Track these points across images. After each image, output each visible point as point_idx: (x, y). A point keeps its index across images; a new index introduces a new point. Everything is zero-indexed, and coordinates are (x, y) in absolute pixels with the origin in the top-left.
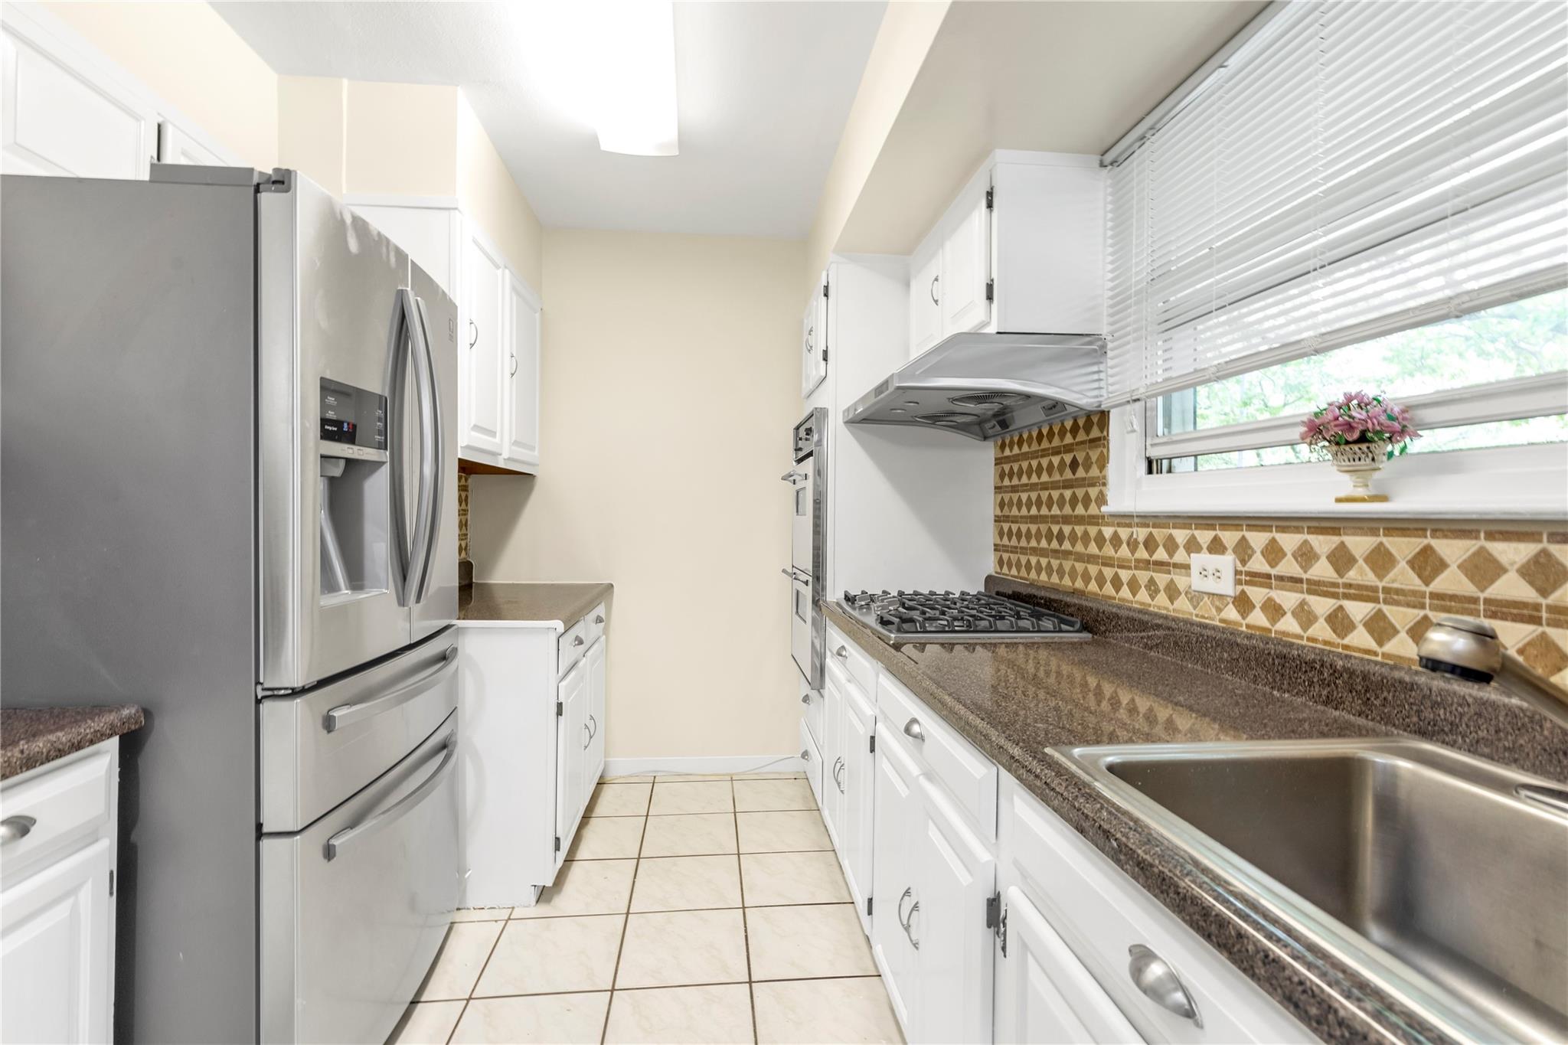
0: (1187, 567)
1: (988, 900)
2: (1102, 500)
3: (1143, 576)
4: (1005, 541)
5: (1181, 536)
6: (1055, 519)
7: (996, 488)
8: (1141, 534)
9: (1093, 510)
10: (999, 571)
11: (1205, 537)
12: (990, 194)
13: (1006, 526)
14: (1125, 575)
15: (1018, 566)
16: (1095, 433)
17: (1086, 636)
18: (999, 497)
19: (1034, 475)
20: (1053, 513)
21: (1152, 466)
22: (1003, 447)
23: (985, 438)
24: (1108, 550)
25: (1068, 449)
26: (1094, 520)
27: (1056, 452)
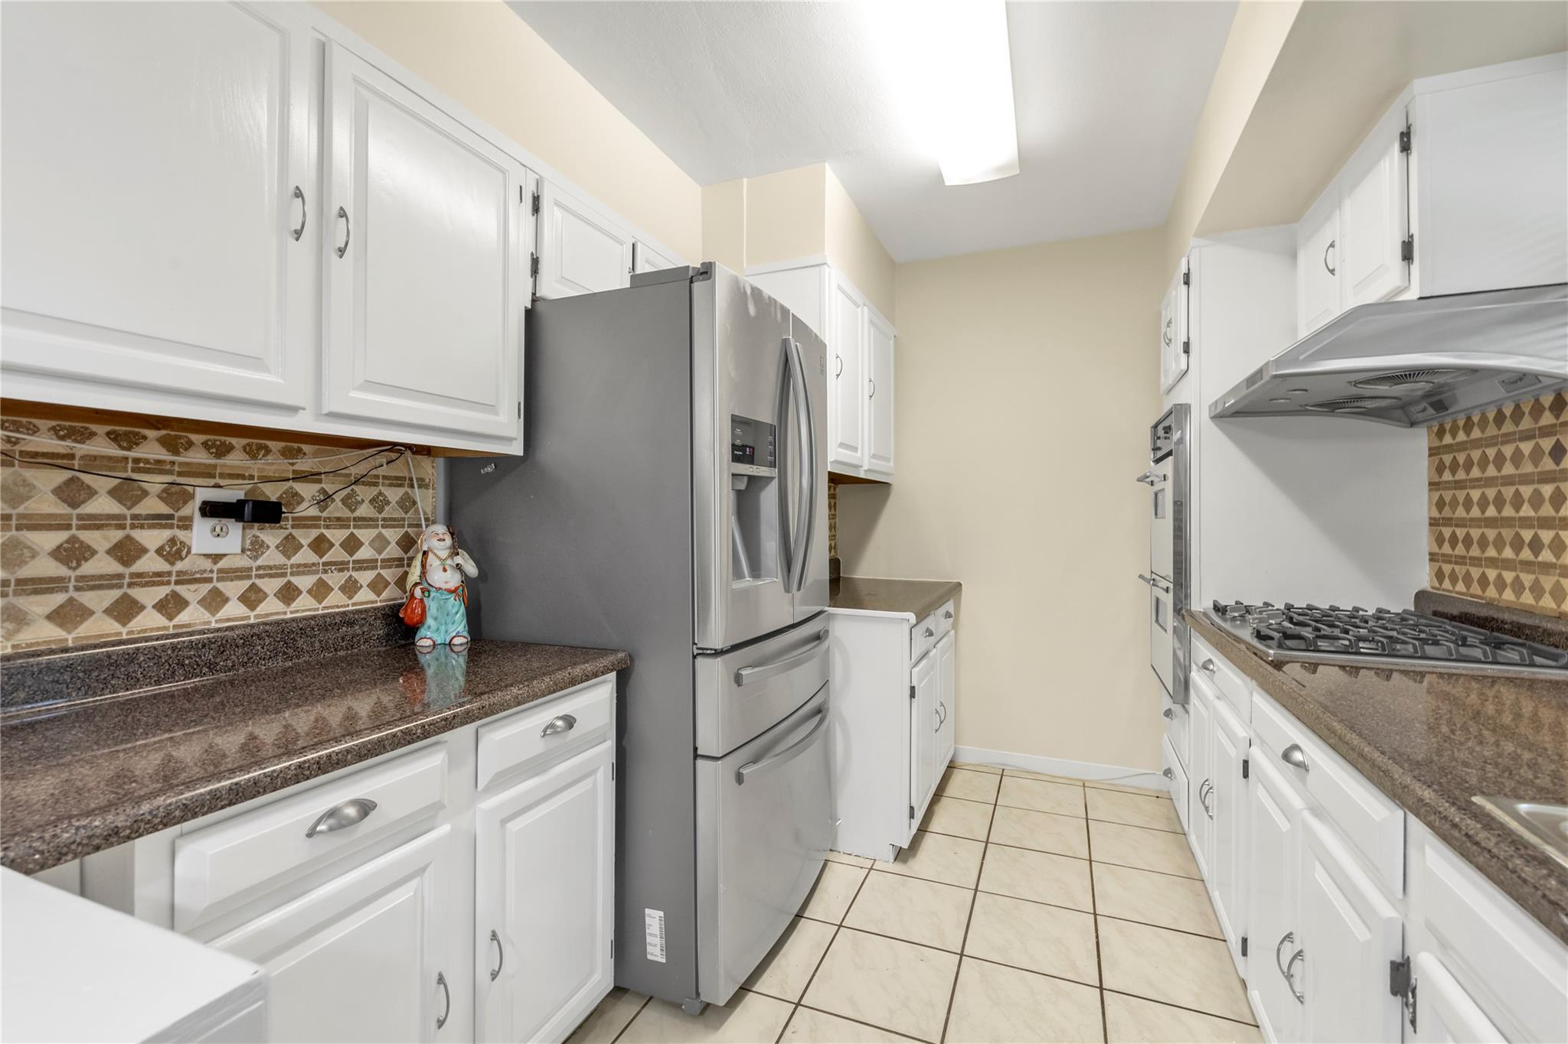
1: (1392, 963)
4: (1446, 549)
6: (1526, 523)
7: (1431, 484)
10: (1437, 585)
12: (1406, 135)
13: (1447, 532)
15: (1468, 579)
18: (1436, 495)
19: (1491, 467)
20: (1522, 514)
22: (1441, 433)
23: (1412, 424)
25: (1548, 432)
27: (1527, 436)
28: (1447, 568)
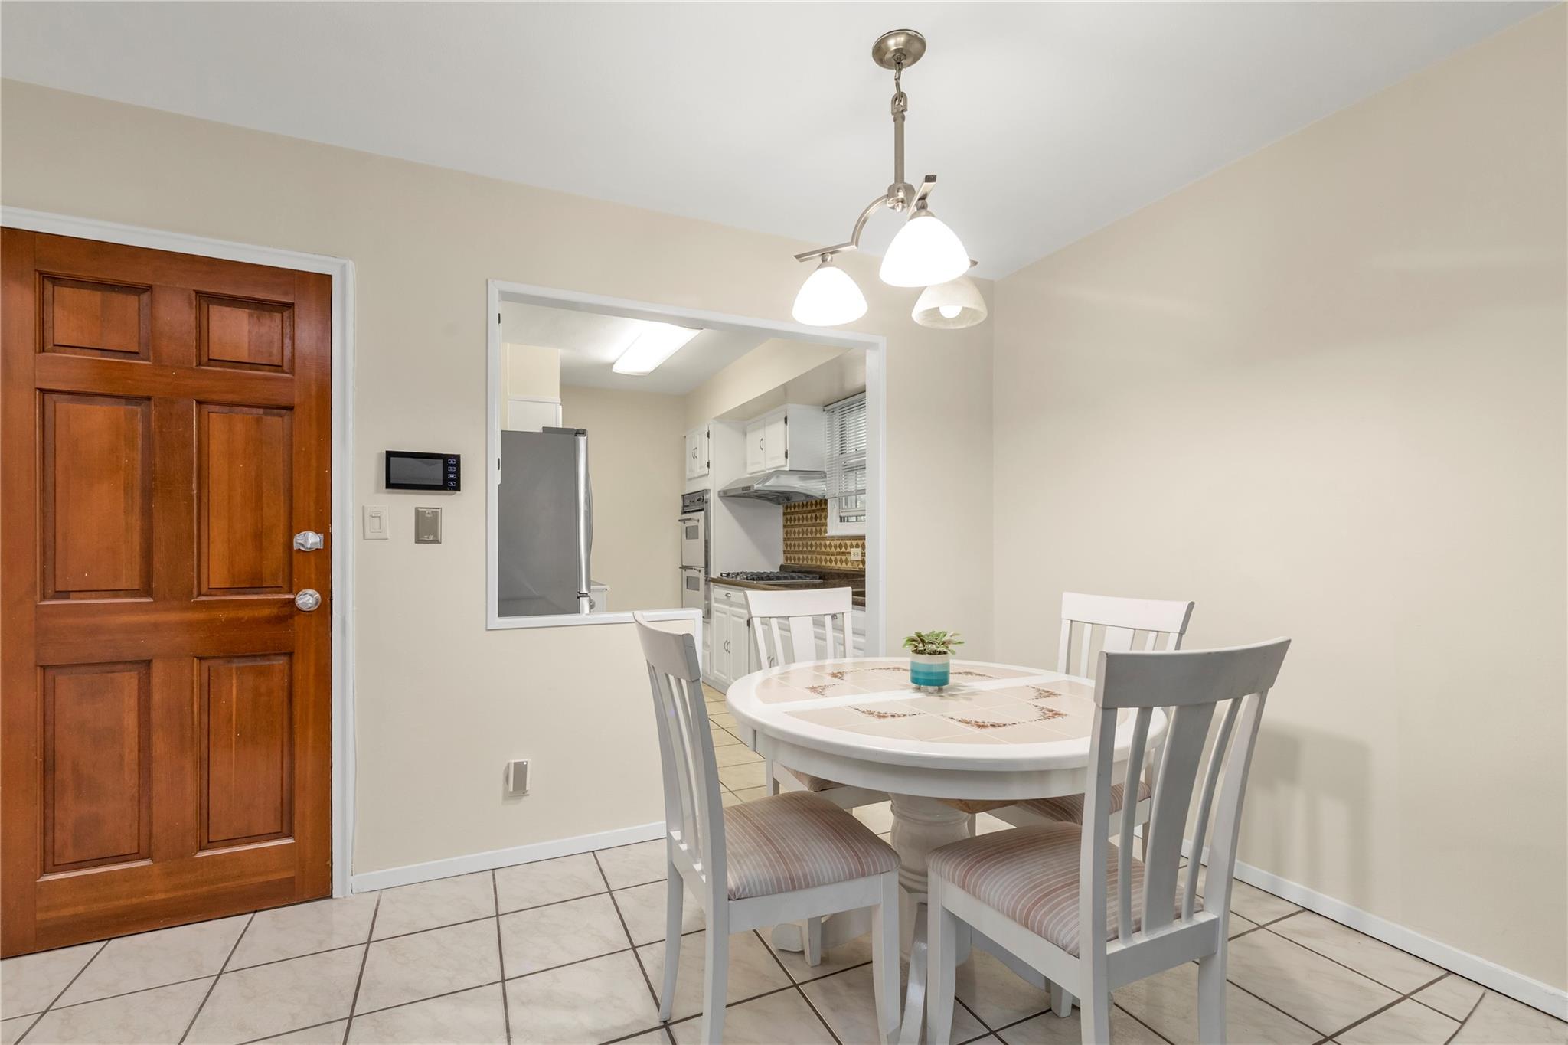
0: (850, 553)
2: (826, 532)
3: (839, 557)
4: (789, 549)
5: (848, 543)
6: (809, 539)
7: (784, 526)
8: (838, 543)
9: (823, 535)
10: (786, 563)
11: (854, 543)
12: (786, 419)
13: (788, 542)
14: (833, 558)
15: (794, 559)
16: (823, 506)
17: (822, 581)
18: (785, 530)
19: (801, 521)
20: (808, 536)
21: (842, 519)
22: (787, 508)
23: (779, 504)
24: (828, 550)
25: (814, 511)
26: (824, 539)
27: (809, 512)
28: (789, 556)
